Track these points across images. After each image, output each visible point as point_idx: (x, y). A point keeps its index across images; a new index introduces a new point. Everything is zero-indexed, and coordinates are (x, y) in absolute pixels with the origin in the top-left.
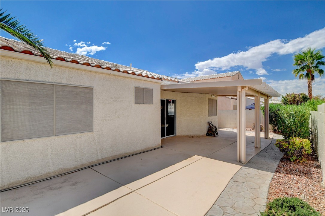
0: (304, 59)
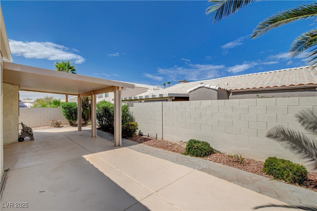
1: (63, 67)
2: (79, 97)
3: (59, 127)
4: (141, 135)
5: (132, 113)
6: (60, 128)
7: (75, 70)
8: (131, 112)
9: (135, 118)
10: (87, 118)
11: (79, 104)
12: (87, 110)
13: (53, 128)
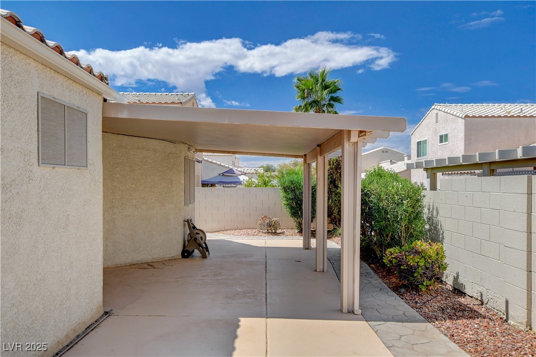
0: (313, 88)
1: (311, 88)
2: (305, 161)
3: (275, 234)
4: (458, 291)
5: (435, 213)
6: (276, 236)
7: (339, 89)
8: (433, 208)
9: (444, 228)
10: (338, 216)
11: (305, 180)
12: (336, 194)
13: (263, 235)
